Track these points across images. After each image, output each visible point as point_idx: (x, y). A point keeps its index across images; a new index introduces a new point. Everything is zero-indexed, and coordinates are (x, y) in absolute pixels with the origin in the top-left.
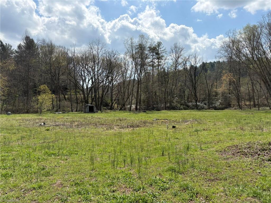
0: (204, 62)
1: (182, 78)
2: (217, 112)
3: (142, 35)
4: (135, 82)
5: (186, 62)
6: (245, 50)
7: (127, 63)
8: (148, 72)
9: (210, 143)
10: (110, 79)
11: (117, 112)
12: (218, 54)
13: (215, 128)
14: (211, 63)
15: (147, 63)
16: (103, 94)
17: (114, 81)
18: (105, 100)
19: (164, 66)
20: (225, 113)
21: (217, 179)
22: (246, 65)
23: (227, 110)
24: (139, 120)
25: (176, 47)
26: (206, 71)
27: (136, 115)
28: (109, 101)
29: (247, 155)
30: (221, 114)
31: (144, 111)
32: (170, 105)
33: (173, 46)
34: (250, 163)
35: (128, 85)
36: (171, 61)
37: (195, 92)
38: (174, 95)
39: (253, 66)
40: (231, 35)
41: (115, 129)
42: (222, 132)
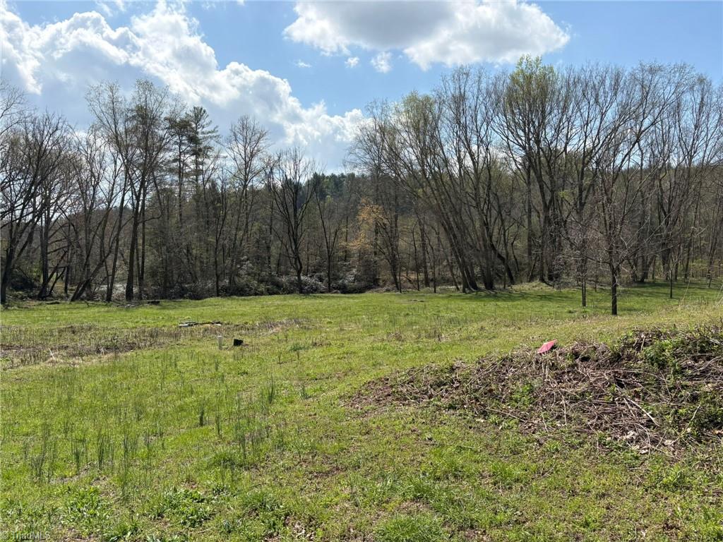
0: (318, 173)
1: (264, 213)
2: (348, 298)
3: (147, 82)
4: (127, 216)
5: (271, 169)
6: (406, 153)
7: (97, 158)
8: (165, 190)
9: (327, 378)
10: (38, 203)
11: (63, 307)
12: (349, 155)
13: (342, 339)
14: (333, 176)
15: (162, 163)
16: (12, 251)
17: (52, 208)
18: (18, 268)
19: (212, 176)
20: (365, 299)
21: (338, 469)
22: (409, 189)
23: (371, 294)
24: (136, 328)
25: (244, 127)
26: (323, 196)
27: (128, 314)
28: (34, 272)
29: (405, 399)
30: (357, 303)
31: (152, 302)
32: (230, 282)
33: (238, 125)
34: (411, 419)
35: (100, 224)
36: (233, 163)
37: (296, 248)
38: (242, 256)
39: (424, 191)
40: (377, 112)
41: (54, 358)
42: (355, 347)
